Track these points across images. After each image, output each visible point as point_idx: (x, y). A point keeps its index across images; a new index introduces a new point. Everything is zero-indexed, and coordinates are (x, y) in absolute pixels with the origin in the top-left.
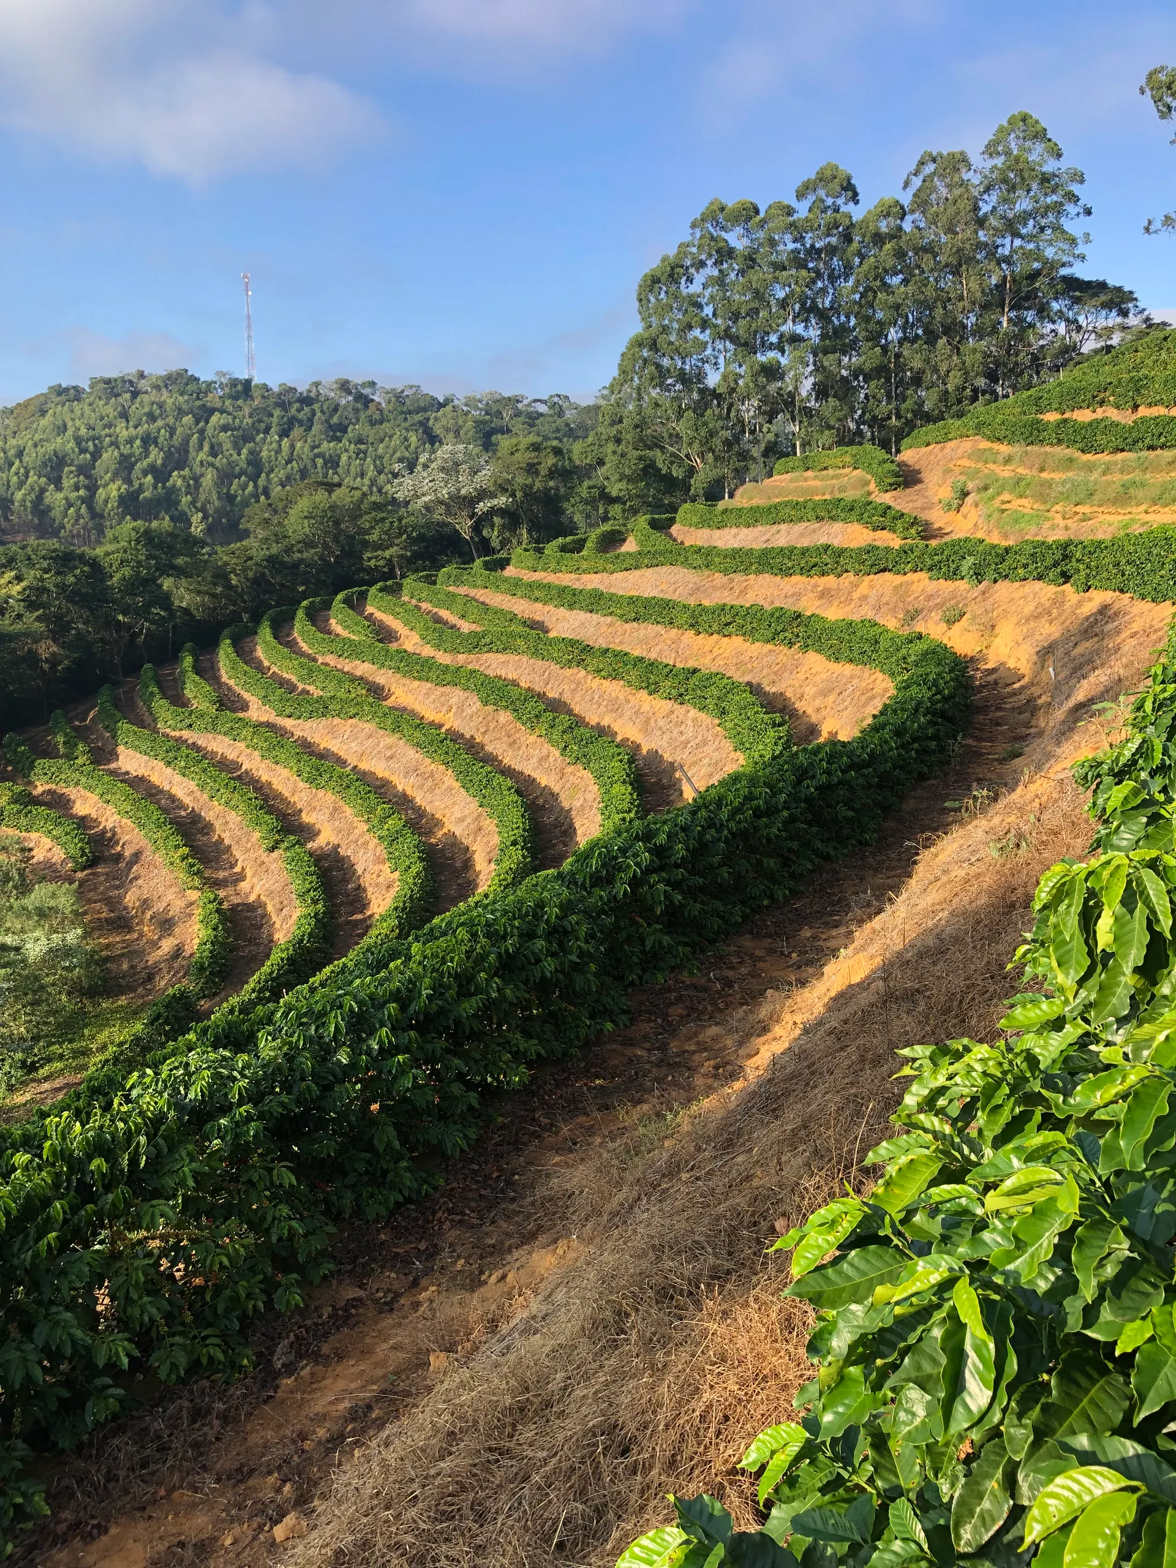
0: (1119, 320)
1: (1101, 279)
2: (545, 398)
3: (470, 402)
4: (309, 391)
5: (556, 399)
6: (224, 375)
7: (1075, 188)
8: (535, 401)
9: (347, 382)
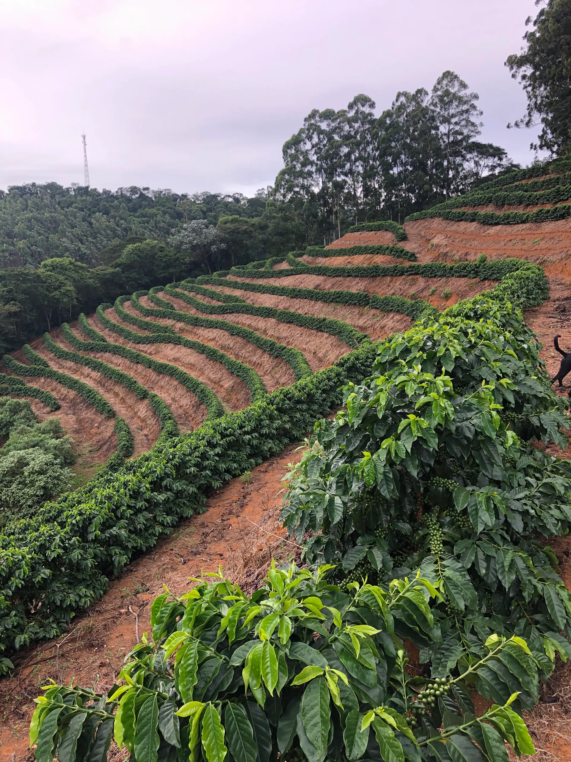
0: (499, 162)
1: (490, 143)
2: (231, 195)
3: (196, 197)
4: (117, 192)
5: (236, 195)
6: (75, 184)
7: (475, 102)
8: (226, 196)
9: (135, 188)
